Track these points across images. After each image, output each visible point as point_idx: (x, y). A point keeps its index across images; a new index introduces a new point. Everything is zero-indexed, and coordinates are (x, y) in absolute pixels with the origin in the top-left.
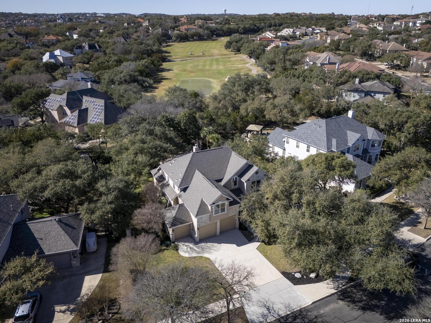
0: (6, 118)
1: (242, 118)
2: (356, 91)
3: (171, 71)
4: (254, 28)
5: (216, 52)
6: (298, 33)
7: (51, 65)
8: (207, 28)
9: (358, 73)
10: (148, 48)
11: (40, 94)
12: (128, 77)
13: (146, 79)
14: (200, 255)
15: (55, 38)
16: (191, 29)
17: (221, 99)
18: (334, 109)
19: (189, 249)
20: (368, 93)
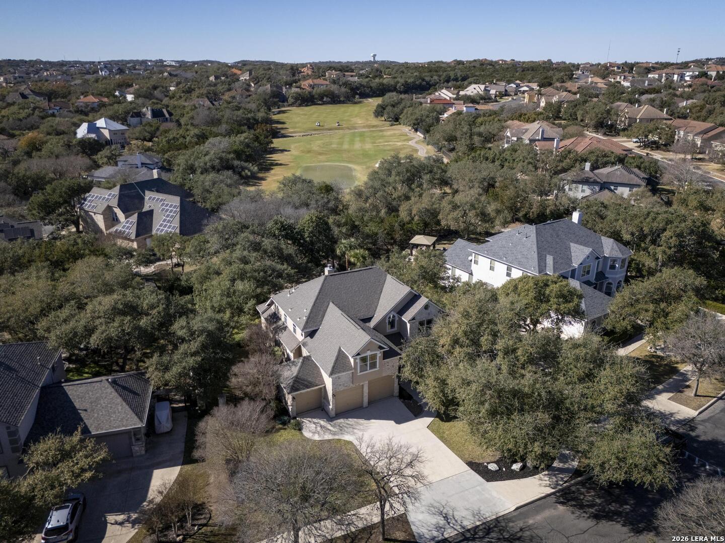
0: (21, 226)
1: (402, 225)
2: (586, 181)
3: (286, 153)
4: (421, 84)
5: (359, 121)
6: (493, 92)
7: (90, 143)
8: (346, 84)
9: (589, 154)
10: (249, 116)
11: (76, 188)
12: (218, 161)
13: (246, 164)
14: (337, 437)
15: (97, 100)
16: (318, 85)
17: (368, 195)
18: (551, 211)
19: (319, 428)
20: (604, 186)
